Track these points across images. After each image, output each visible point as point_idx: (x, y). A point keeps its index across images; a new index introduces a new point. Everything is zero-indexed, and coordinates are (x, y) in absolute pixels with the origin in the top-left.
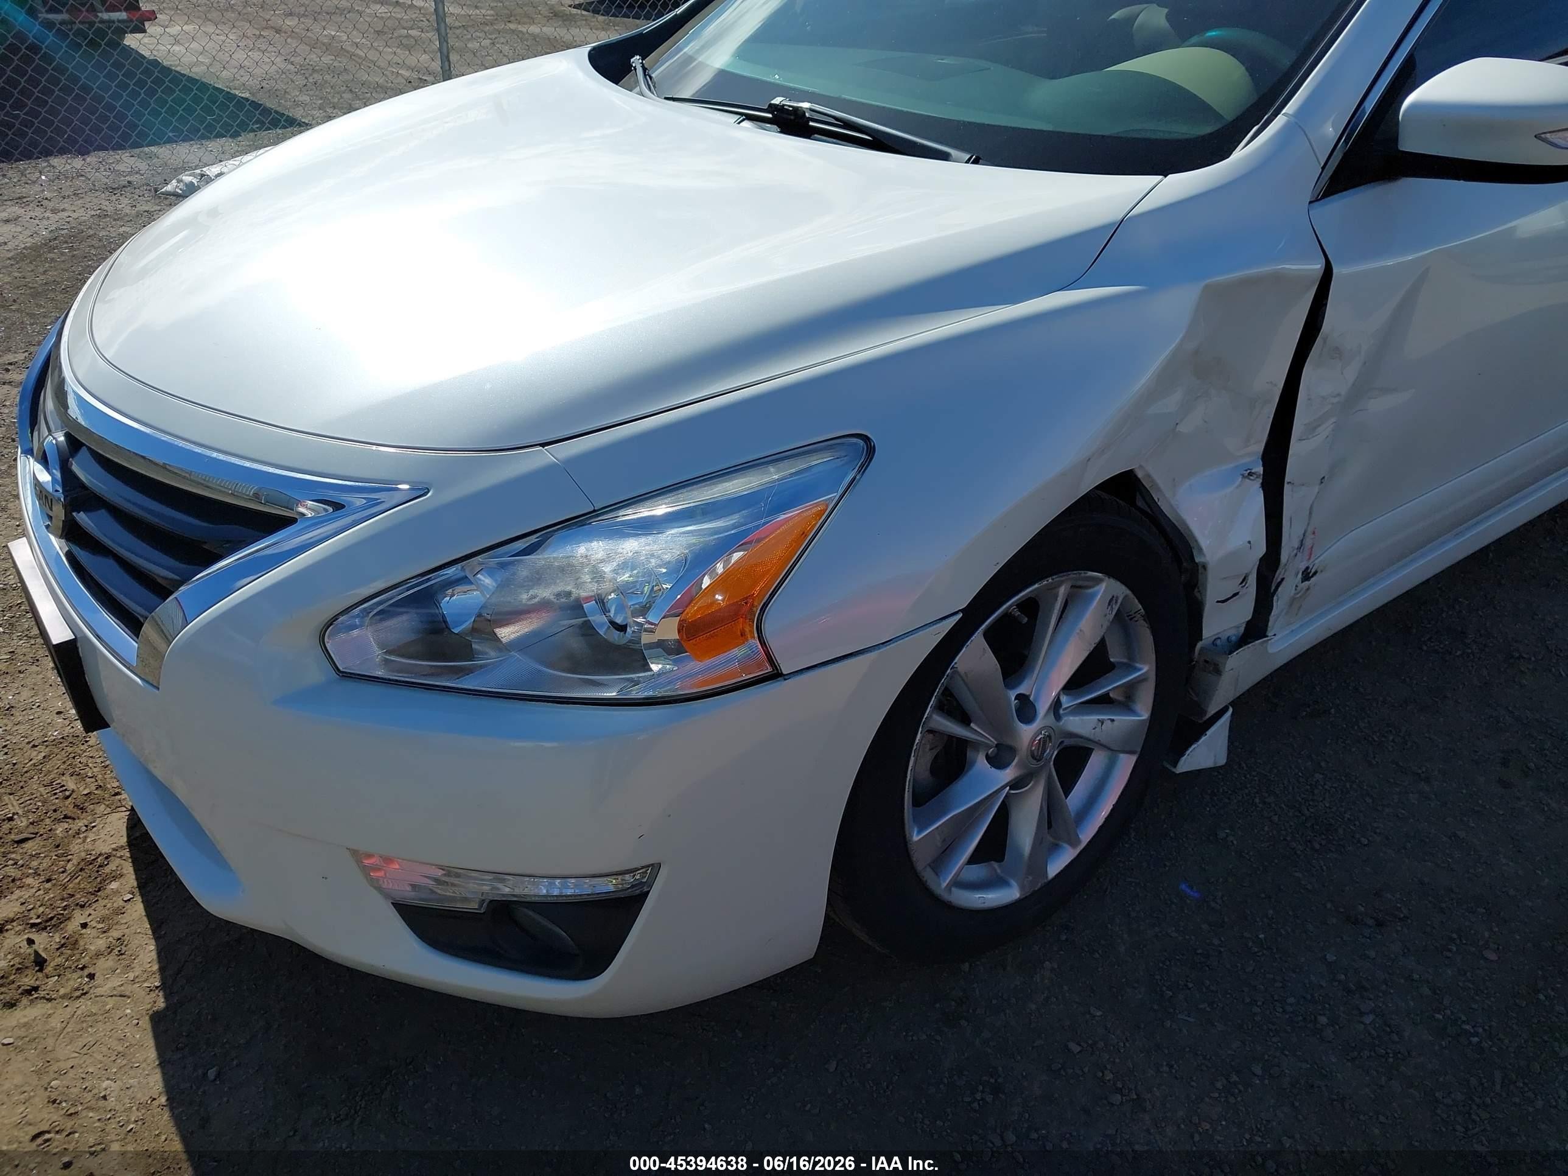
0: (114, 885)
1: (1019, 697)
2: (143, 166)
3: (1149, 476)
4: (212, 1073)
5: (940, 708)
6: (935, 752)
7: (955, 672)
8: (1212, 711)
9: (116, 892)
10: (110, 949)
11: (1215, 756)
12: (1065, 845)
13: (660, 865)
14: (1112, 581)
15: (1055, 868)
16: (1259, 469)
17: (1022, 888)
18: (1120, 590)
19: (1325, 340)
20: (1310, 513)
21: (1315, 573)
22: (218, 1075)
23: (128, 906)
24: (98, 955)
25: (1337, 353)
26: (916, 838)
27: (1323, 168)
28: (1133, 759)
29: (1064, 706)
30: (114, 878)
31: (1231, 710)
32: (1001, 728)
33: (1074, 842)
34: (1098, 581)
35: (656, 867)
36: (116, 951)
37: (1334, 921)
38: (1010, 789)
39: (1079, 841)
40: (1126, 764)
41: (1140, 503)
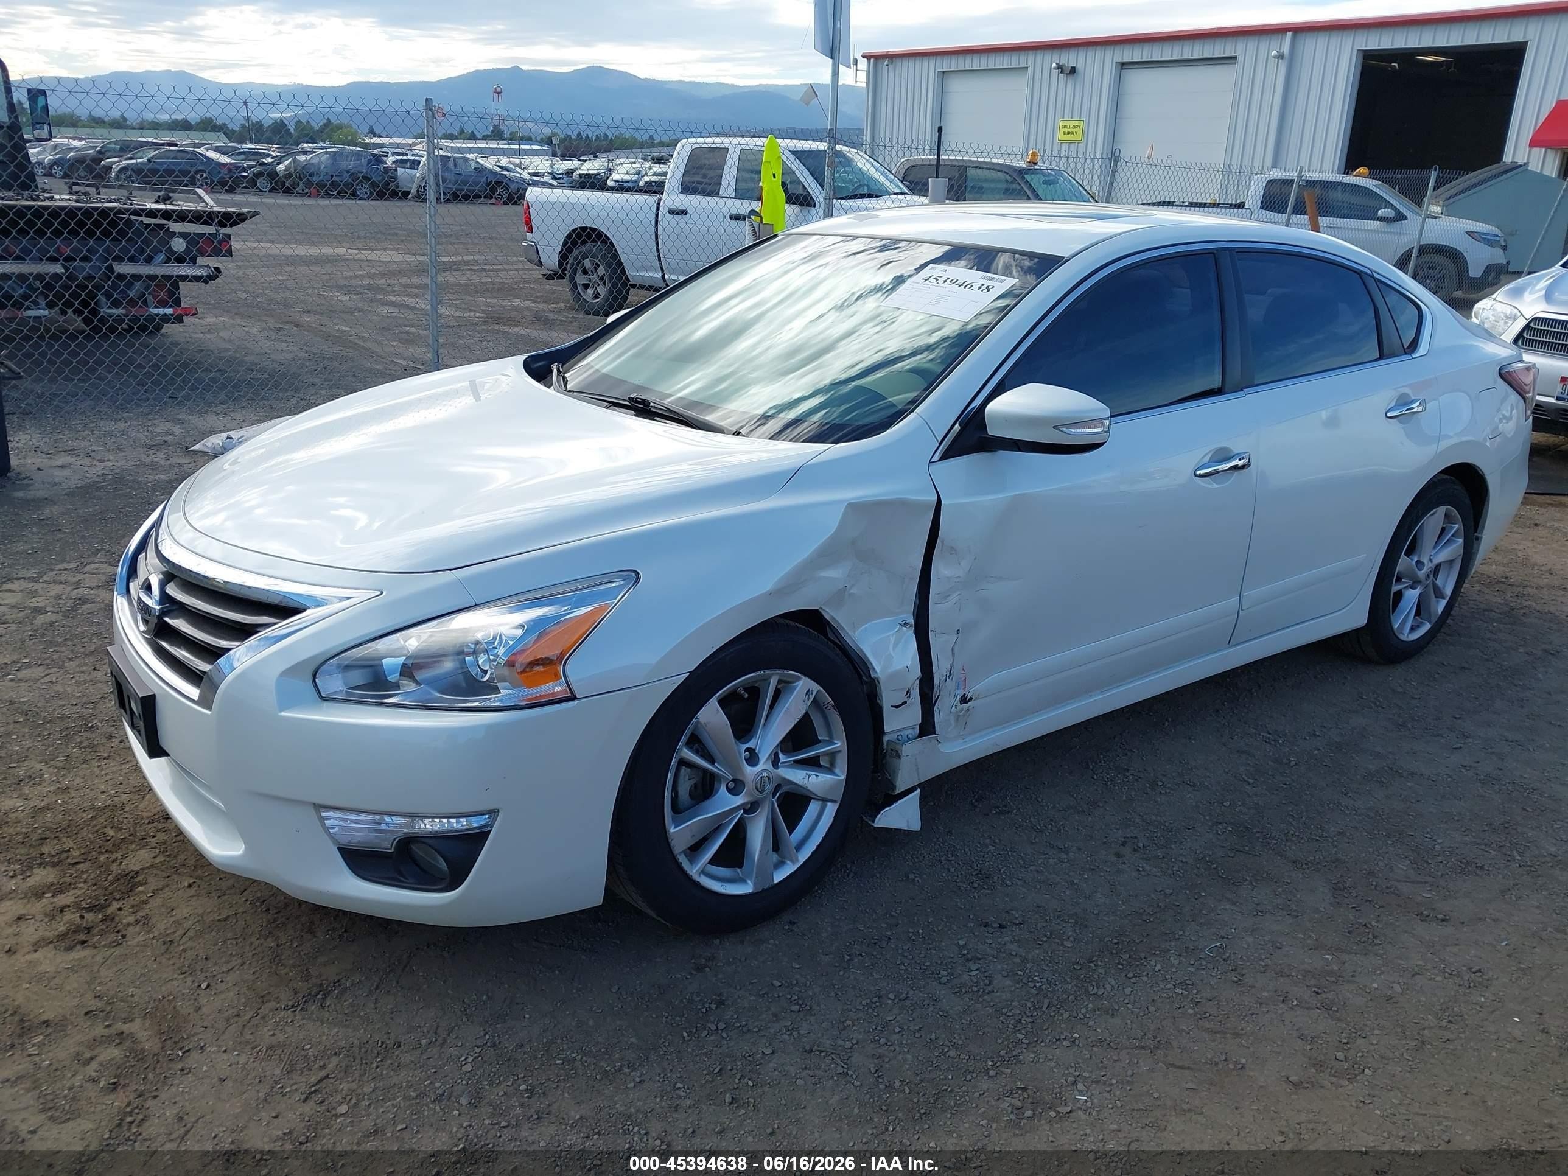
0: (140, 889)
1: (748, 750)
2: (177, 429)
3: (833, 618)
4: (204, 986)
5: (689, 744)
6: (693, 782)
7: (698, 722)
8: (900, 788)
9: (142, 892)
10: (137, 922)
11: (908, 822)
12: (788, 862)
13: (498, 811)
14: (807, 679)
15: (779, 877)
16: (911, 621)
17: (755, 885)
18: (815, 687)
19: (943, 542)
20: (953, 653)
21: (971, 699)
22: (208, 986)
23: (150, 900)
24: (129, 925)
25: (953, 550)
26: (672, 830)
27: (940, 444)
28: (836, 806)
29: (782, 761)
30: (141, 885)
31: (919, 790)
32: (734, 767)
33: (794, 862)
34: (799, 679)
35: (493, 813)
36: (141, 923)
37: (972, 925)
38: (745, 813)
39: (797, 860)
40: (831, 809)
41: (830, 635)
